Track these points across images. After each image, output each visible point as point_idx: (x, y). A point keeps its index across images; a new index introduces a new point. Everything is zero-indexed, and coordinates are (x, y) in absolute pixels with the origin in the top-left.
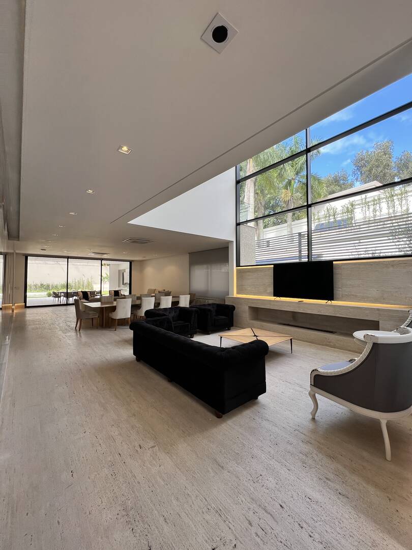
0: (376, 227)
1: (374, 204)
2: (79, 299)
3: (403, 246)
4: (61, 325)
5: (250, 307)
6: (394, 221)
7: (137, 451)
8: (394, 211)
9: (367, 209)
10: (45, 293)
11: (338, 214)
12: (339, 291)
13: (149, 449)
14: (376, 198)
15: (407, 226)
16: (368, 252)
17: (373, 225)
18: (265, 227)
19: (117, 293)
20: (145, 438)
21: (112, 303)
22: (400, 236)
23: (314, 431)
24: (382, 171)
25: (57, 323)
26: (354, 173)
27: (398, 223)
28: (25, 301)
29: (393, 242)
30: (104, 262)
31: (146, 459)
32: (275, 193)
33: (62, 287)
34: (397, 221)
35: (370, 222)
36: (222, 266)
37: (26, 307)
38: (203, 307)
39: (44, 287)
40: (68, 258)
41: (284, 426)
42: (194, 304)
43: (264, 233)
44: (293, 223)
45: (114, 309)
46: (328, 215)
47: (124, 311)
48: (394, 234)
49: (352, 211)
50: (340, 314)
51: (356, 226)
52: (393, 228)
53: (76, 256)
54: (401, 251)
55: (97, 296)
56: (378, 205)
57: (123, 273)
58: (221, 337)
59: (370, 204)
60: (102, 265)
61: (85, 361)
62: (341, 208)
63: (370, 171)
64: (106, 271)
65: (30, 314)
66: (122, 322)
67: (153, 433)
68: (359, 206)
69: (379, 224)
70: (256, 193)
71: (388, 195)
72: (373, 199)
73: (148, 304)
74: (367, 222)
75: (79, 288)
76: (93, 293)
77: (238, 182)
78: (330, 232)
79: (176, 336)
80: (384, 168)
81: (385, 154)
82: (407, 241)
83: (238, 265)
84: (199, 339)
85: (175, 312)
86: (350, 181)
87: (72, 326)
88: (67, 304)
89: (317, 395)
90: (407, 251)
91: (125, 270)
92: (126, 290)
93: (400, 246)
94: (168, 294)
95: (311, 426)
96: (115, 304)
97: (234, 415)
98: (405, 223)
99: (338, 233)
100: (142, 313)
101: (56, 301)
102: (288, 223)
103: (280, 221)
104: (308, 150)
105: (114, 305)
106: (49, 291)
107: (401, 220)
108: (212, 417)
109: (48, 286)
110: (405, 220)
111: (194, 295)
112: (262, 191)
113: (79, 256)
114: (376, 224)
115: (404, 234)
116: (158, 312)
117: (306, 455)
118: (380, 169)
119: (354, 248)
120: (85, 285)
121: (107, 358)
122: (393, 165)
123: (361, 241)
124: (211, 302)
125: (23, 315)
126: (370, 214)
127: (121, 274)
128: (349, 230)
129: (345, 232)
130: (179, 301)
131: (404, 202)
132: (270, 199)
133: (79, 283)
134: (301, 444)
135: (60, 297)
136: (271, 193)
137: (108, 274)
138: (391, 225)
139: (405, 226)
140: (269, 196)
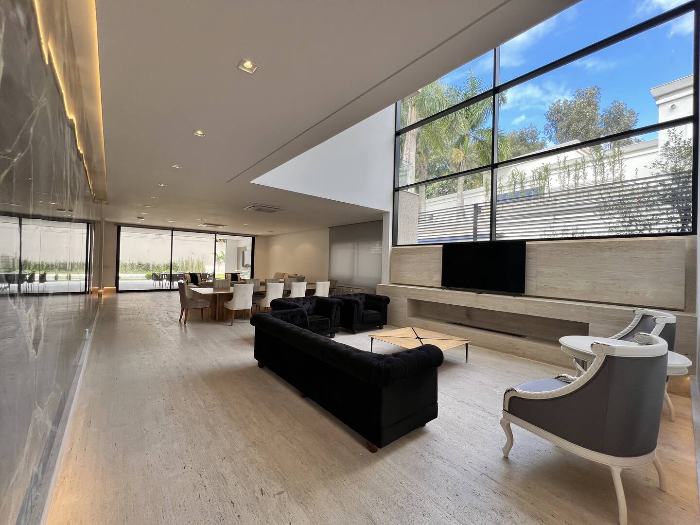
0: (577, 199)
1: (576, 170)
2: (186, 282)
3: (615, 225)
4: (162, 316)
5: (410, 300)
6: (602, 192)
7: (257, 498)
8: (603, 178)
9: (566, 175)
10: (143, 275)
11: (527, 182)
12: (533, 281)
13: (274, 496)
14: (580, 161)
15: (621, 198)
16: (567, 232)
17: (574, 196)
18: (428, 197)
19: (235, 277)
20: (269, 478)
21: (228, 289)
22: (611, 212)
23: (508, 477)
24: (584, 127)
25: (156, 313)
26: (546, 129)
27: (609, 193)
28: (117, 285)
29: (601, 219)
30: (219, 237)
31: (269, 511)
32: (443, 153)
33: (165, 267)
34: (606, 191)
35: (570, 192)
36: (371, 245)
37: (118, 291)
38: (347, 298)
39: (143, 267)
40: (173, 229)
41: (465, 467)
42: (334, 294)
43: (427, 205)
44: (465, 193)
45: (230, 296)
46: (513, 183)
47: (243, 300)
48: (603, 209)
49: (546, 178)
50: (534, 312)
51: (550, 197)
52: (602, 200)
53: (184, 227)
54: (613, 231)
55: (209, 279)
56: (581, 170)
57: (243, 252)
58: (372, 339)
59: (570, 169)
60: (216, 241)
61: (190, 364)
62: (531, 174)
63: (569, 126)
64: (221, 249)
65: (123, 301)
66: (241, 315)
67: (280, 471)
68: (556, 172)
69: (581, 195)
70: (418, 153)
71: (596, 158)
72: (574, 162)
73: (275, 292)
74: (566, 192)
75: (187, 268)
76: (204, 276)
77: (398, 134)
78: (516, 204)
79: (314, 335)
80: (588, 123)
81: (589, 105)
82: (620, 218)
83: (394, 243)
84: (341, 339)
85: (310, 304)
86: (540, 140)
87: (176, 317)
88: (171, 290)
89: (512, 425)
90: (621, 231)
91: (245, 248)
92: (246, 274)
93: (611, 225)
94: (300, 279)
95: (502, 468)
96: (232, 290)
97: (394, 449)
98: (618, 194)
99: (525, 206)
100: (267, 303)
101: (157, 285)
102: (459, 192)
103: (447, 190)
104: (496, 90)
105: (231, 292)
106: (148, 273)
107: (613, 190)
108: (362, 450)
109: (148, 266)
110: (618, 190)
111: (336, 281)
112: (426, 151)
113: (187, 227)
114: (578, 195)
115: (617, 209)
116: (288, 302)
117: (501, 514)
118: (581, 125)
119: (549, 225)
120: (195, 266)
121: (219, 361)
122: (599, 119)
123: (557, 217)
124: (356, 291)
125: (114, 302)
126: (570, 182)
127: (241, 252)
128: (541, 202)
129: (535, 205)
130: (315, 290)
131: (617, 167)
132: (435, 161)
133: (187, 264)
134: (492, 496)
135: (162, 280)
136: (437, 154)
137: (225, 253)
138: (600, 196)
139: (618, 198)
140: (434, 157)
